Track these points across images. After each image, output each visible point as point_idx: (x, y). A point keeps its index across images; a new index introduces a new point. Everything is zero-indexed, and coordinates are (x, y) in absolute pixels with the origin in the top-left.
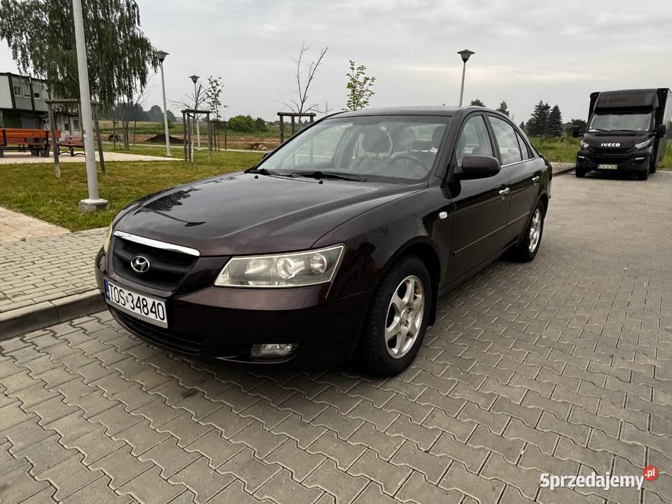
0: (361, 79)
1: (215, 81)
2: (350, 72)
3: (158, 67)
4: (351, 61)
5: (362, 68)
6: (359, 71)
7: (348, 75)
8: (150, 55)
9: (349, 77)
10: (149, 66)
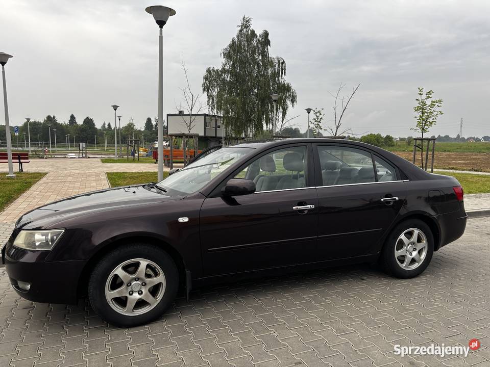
0: (428, 102)
1: (319, 112)
2: (419, 97)
3: (295, 103)
4: (419, 88)
5: (430, 93)
6: (427, 96)
7: (417, 100)
8: (289, 95)
9: (417, 102)
10: (289, 102)
